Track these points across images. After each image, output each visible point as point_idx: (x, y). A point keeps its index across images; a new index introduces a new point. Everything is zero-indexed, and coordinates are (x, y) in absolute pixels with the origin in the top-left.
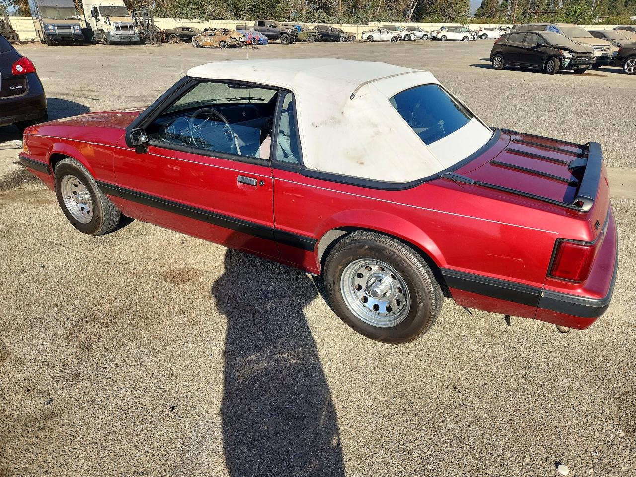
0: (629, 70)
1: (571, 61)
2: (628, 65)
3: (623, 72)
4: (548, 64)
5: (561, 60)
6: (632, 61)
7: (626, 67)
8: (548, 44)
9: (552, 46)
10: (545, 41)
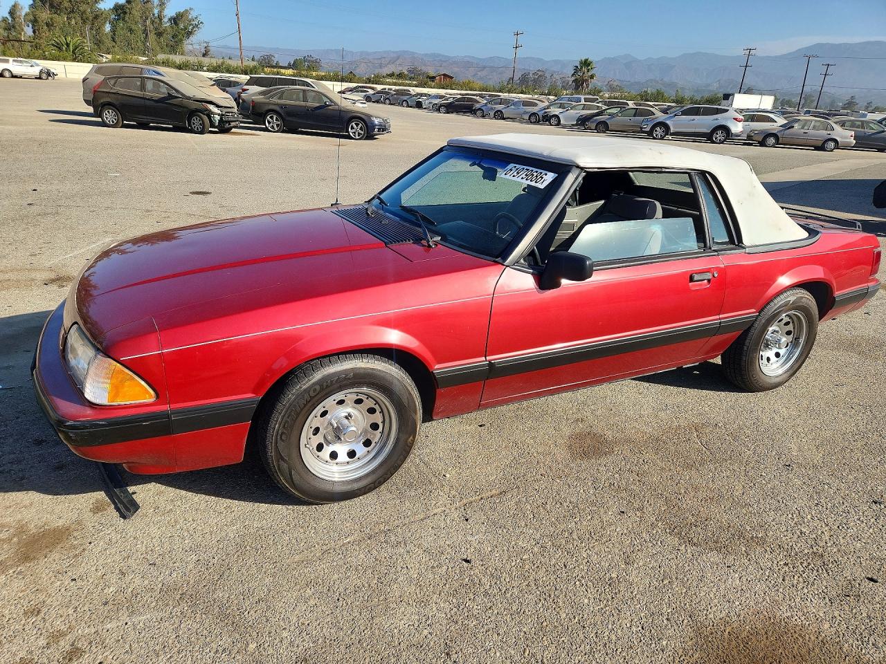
0: (273, 127)
1: (221, 118)
2: (269, 123)
3: (266, 130)
4: (192, 121)
5: (209, 117)
6: (271, 118)
7: (267, 124)
8: (182, 94)
9: (189, 98)
10: (177, 91)
